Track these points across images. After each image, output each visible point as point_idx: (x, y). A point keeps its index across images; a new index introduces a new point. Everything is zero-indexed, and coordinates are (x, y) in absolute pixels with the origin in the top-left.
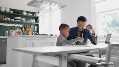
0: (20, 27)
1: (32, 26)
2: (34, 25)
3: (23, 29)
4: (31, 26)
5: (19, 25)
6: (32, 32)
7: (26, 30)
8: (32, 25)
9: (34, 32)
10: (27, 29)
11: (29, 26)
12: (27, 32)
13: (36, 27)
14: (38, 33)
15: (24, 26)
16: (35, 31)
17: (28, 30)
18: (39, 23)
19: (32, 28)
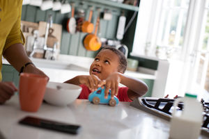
0: (58, 11)
1: (108, 17)
2: (117, 13)
3: (72, 24)
4: (102, 15)
5: (57, 6)
6: (103, 40)
7: (83, 27)
8: (107, 10)
9: (111, 43)
10: (87, 23)
11: (97, 14)
12: (83, 35)
13: (123, 20)
14: (130, 50)
15: (76, 13)
16: (115, 38)
17: (91, 28)
18: (138, 5)
19: (108, 21)
